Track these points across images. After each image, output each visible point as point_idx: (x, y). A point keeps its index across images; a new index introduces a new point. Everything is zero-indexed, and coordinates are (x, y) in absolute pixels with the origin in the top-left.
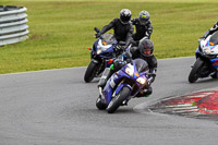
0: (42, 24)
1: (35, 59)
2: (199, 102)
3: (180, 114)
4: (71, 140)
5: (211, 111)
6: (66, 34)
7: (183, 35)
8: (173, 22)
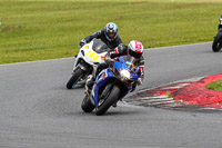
0: (14, 16)
1: (7, 52)
2: (175, 93)
3: (155, 106)
4: (45, 134)
5: (187, 103)
6: (38, 26)
7: (159, 25)
8: (148, 12)
